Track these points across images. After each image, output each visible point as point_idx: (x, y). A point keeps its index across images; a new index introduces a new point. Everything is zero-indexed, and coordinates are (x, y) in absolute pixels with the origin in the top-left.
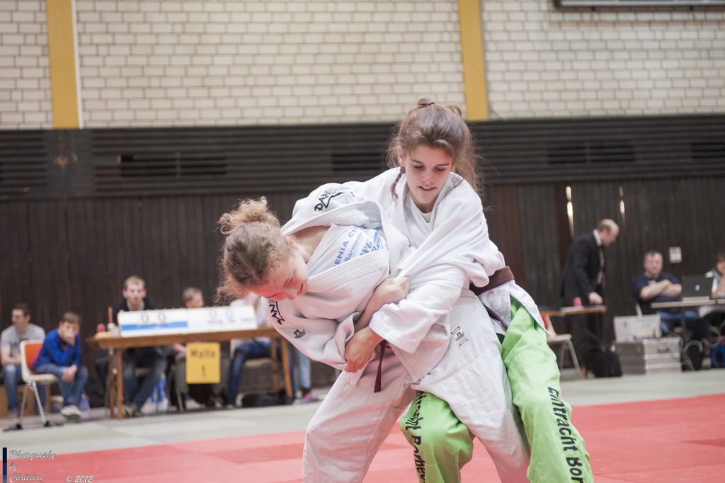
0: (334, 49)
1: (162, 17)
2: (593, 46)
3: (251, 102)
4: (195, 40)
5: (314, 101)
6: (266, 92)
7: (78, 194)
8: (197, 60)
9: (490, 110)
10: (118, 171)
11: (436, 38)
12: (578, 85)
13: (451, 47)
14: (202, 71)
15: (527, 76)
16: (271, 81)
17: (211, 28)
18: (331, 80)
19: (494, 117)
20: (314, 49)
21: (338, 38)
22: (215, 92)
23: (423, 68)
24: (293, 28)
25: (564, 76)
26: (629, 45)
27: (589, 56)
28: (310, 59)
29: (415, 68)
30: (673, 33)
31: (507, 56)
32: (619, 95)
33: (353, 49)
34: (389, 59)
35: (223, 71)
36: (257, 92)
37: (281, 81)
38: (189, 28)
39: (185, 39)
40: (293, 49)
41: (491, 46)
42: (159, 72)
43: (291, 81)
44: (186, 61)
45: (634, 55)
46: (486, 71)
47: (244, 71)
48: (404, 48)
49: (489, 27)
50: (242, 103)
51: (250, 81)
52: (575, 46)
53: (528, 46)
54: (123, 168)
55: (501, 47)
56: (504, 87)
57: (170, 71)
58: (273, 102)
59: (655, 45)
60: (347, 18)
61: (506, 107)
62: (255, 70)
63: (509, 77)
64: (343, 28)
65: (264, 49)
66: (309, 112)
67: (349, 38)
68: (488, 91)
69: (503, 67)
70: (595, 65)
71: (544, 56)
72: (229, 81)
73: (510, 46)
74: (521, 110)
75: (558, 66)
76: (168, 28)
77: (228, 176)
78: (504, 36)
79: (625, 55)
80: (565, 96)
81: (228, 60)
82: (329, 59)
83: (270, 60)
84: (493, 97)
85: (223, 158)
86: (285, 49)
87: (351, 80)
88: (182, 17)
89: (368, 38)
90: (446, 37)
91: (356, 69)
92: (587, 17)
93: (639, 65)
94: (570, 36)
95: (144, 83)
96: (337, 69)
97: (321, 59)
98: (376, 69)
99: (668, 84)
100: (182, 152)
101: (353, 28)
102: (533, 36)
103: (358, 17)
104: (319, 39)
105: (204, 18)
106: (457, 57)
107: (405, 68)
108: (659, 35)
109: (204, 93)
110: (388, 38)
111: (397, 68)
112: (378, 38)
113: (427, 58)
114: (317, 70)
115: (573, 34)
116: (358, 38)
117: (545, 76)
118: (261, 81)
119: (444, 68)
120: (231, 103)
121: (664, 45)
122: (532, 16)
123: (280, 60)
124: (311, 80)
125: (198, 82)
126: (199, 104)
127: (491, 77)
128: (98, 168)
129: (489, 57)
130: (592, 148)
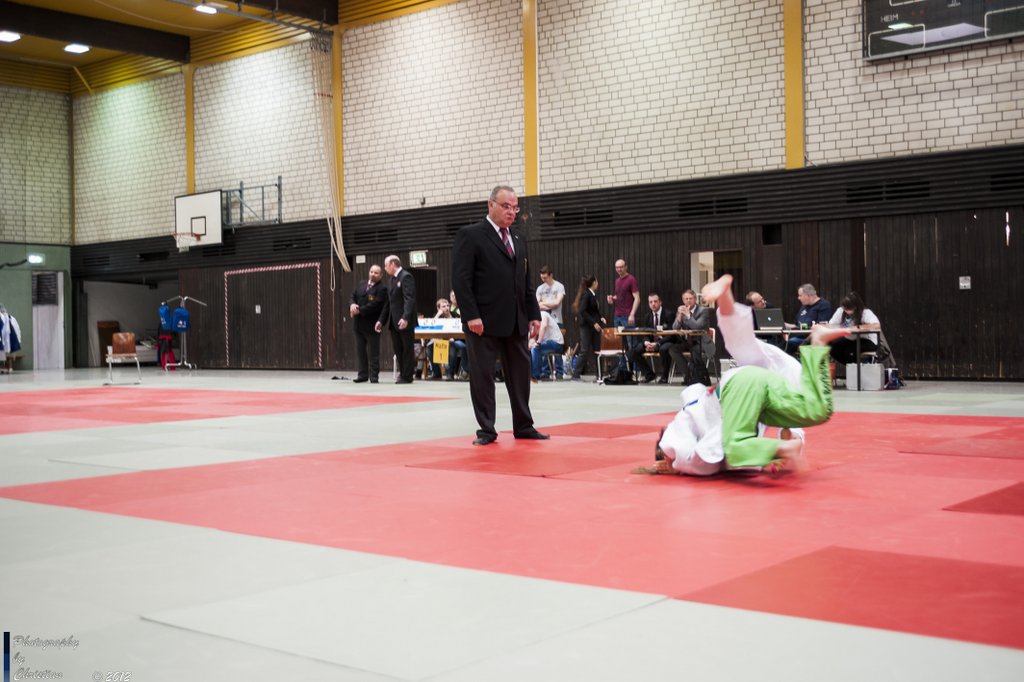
0: (691, 122)
1: (585, 115)
2: (903, 92)
3: (635, 169)
4: (602, 128)
5: (675, 164)
6: (645, 160)
7: (533, 238)
8: (604, 142)
9: (806, 160)
10: (552, 222)
11: (766, 103)
12: (887, 130)
13: (778, 110)
14: (606, 150)
15: (840, 127)
16: (648, 152)
17: (613, 118)
18: (688, 146)
19: (809, 165)
20: (677, 125)
21: (694, 114)
22: (613, 164)
23: (755, 130)
24: (664, 111)
25: (873, 123)
26: (939, 87)
27: (899, 101)
28: (674, 133)
29: (748, 130)
30: (988, 69)
32: (926, 134)
33: (705, 120)
34: (729, 125)
35: (619, 148)
36: (639, 160)
37: (654, 151)
38: (600, 120)
39: (598, 128)
40: (664, 126)
41: (811, 104)
42: (581, 153)
43: (661, 150)
44: (597, 143)
45: (944, 95)
46: (805, 126)
47: (631, 146)
48: (740, 115)
49: (811, 88)
50: (629, 170)
51: (635, 153)
52: (886, 94)
53: (844, 100)
54: (555, 220)
55: (819, 104)
56: (820, 138)
57: (588, 152)
58: (648, 167)
59: (968, 83)
60: (701, 97)
61: (820, 155)
62: (638, 145)
63: (824, 129)
64: (697, 105)
65: (644, 129)
66: (671, 172)
67: (701, 113)
68: (806, 143)
69: (820, 121)
70: (904, 110)
71: (857, 107)
72: (622, 155)
73: (828, 102)
74: (833, 157)
75: (869, 114)
76: (588, 122)
77: (614, 222)
78: (823, 94)
79: (936, 96)
80: (873, 140)
81: (622, 140)
82: (687, 131)
83: (648, 136)
84: (809, 148)
85: (610, 211)
86: (657, 127)
87: (702, 145)
88: (596, 113)
89: (715, 111)
90: (774, 102)
91: (705, 136)
92: (899, 66)
93: (950, 104)
94: (882, 86)
95: (573, 161)
96: (691, 138)
97: (681, 132)
98: (719, 134)
99: (979, 119)
100: (588, 208)
101: (704, 104)
102: (848, 91)
103: (708, 96)
104: (681, 116)
105: (609, 112)
106: (782, 118)
107: (741, 131)
108: (972, 73)
109: (607, 164)
110: (729, 109)
111: (734, 132)
112: (723, 110)
113: (759, 121)
114: (677, 140)
115: (885, 84)
116: (708, 112)
117: (856, 125)
118: (641, 153)
119: (771, 127)
120: (622, 170)
121: (977, 82)
122: (848, 73)
123: (655, 135)
124: (674, 148)
125: (603, 157)
126: (604, 173)
127: (809, 131)
128: (542, 221)
129: (809, 113)
130: (888, 186)
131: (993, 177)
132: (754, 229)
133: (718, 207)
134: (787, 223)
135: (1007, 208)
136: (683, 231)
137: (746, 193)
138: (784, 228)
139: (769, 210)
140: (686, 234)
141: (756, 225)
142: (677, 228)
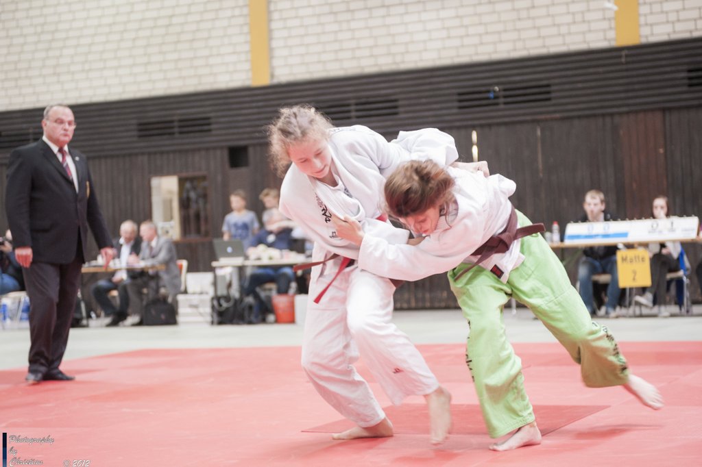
0: (148, 33)
1: (28, 22)
3: (87, 84)
5: (132, 79)
6: (98, 74)
9: (272, 76)
12: (353, 44)
14: (54, 62)
15: (307, 40)
16: (101, 65)
18: (145, 60)
19: (275, 81)
20: (133, 35)
21: (151, 23)
22: (62, 78)
23: (217, 42)
24: (118, 19)
25: (341, 36)
27: (365, 14)
28: (130, 44)
29: (211, 43)
31: (290, 23)
32: (393, 50)
33: (163, 31)
34: (190, 37)
35: (69, 60)
36: (91, 75)
37: (108, 64)
38: (46, 28)
39: (43, 37)
40: (118, 37)
41: (276, 16)
42: (26, 65)
43: (116, 63)
45: (411, 8)
46: (270, 39)
47: (83, 58)
48: (202, 26)
51: (87, 67)
53: (309, 11)
55: (285, 15)
56: (286, 52)
57: (33, 64)
58: (102, 82)
61: (286, 71)
62: (90, 57)
63: (290, 42)
65: (97, 39)
68: (271, 58)
69: (285, 33)
70: (371, 23)
71: (324, 19)
72: (73, 68)
73: (293, 13)
75: (335, 27)
76: (32, 30)
79: (402, 10)
80: (340, 55)
81: (72, 51)
82: (144, 42)
83: (101, 48)
84: (276, 62)
86: (111, 37)
87: (160, 58)
91: (164, 48)
93: (415, 17)
96: (150, 50)
97: (138, 43)
98: (180, 46)
104: (137, 25)
105: (56, 18)
106: (246, 29)
107: (202, 44)
109: (55, 79)
111: (196, 44)
112: (182, 20)
113: (221, 33)
114: (135, 52)
116: (166, 22)
117: (323, 38)
118: (94, 66)
119: (234, 40)
123: (108, 46)
124: (130, 61)
125: (51, 71)
126: (52, 88)
127: (274, 44)
129: (274, 25)
130: (357, 104)
131: (460, 94)
132: (218, 152)
133: (180, 127)
134: (254, 145)
135: (474, 127)
136: (143, 154)
137: (211, 112)
138: (251, 151)
139: (235, 131)
140: (145, 158)
141: (221, 148)
142: (136, 151)
